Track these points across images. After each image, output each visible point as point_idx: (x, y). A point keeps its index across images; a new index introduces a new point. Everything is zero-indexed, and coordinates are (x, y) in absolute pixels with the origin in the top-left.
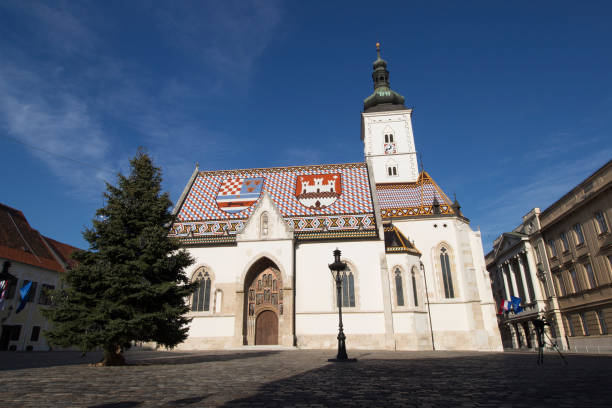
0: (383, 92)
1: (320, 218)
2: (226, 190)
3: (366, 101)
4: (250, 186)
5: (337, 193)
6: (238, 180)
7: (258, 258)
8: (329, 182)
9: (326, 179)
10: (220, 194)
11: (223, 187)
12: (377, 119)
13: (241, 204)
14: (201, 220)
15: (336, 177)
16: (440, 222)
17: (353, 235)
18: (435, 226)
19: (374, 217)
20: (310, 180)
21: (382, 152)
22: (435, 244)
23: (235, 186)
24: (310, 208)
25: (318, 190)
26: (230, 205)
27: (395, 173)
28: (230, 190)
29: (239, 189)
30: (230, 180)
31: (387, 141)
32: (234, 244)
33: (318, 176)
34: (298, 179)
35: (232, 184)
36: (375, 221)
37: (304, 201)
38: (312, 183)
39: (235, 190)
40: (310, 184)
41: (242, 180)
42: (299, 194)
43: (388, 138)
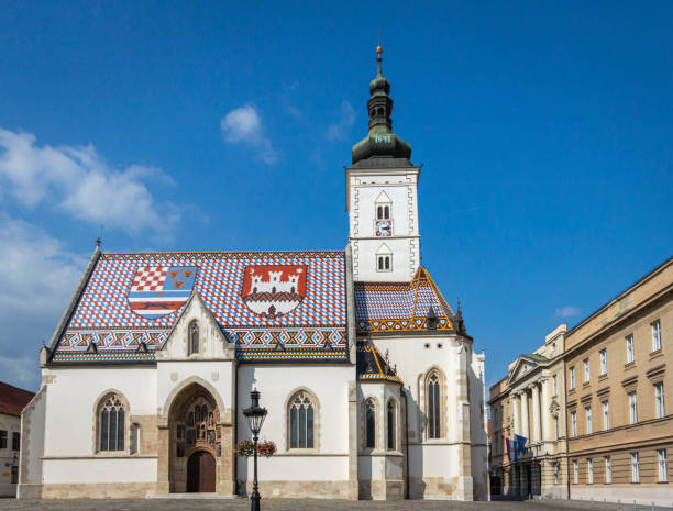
0: (381, 136)
1: (273, 330)
2: (142, 283)
3: (355, 148)
4: (177, 279)
5: (300, 295)
6: (159, 268)
7: (186, 384)
8: (291, 278)
9: (287, 272)
10: (134, 289)
11: (137, 279)
12: (369, 180)
13: (164, 306)
14: (107, 327)
15: (300, 271)
16: (433, 341)
17: (316, 356)
18: (427, 346)
19: (347, 331)
20: (264, 273)
21: (372, 233)
22: (424, 370)
23: (156, 279)
24: (261, 316)
25: (274, 289)
26: (147, 306)
27: (387, 267)
28: (148, 283)
29: (160, 283)
30: (147, 269)
31: (380, 216)
32: (152, 364)
33: (275, 268)
34: (246, 271)
35: (152, 274)
36: (347, 338)
37: (253, 305)
38: (266, 279)
39: (155, 283)
40: (262, 280)
41: (165, 269)
42: (247, 294)
43: (383, 213)
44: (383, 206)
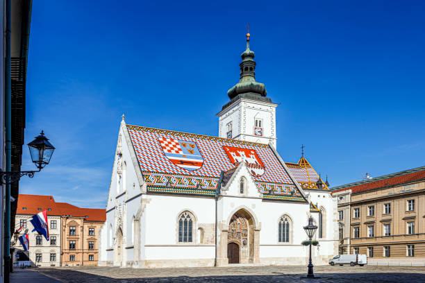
2: (168, 148)
5: (262, 166)
6: (172, 140)
7: (239, 209)
8: (251, 156)
9: (247, 152)
10: (166, 151)
13: (192, 163)
16: (322, 194)
18: (319, 196)
20: (235, 151)
23: (174, 146)
25: (246, 161)
26: (182, 162)
28: (172, 148)
29: (179, 149)
31: (256, 125)
33: (239, 149)
34: (225, 149)
35: (170, 143)
36: (299, 191)
38: (238, 155)
39: (176, 149)
41: (176, 141)
42: (234, 162)
43: (258, 124)
44: (258, 120)
